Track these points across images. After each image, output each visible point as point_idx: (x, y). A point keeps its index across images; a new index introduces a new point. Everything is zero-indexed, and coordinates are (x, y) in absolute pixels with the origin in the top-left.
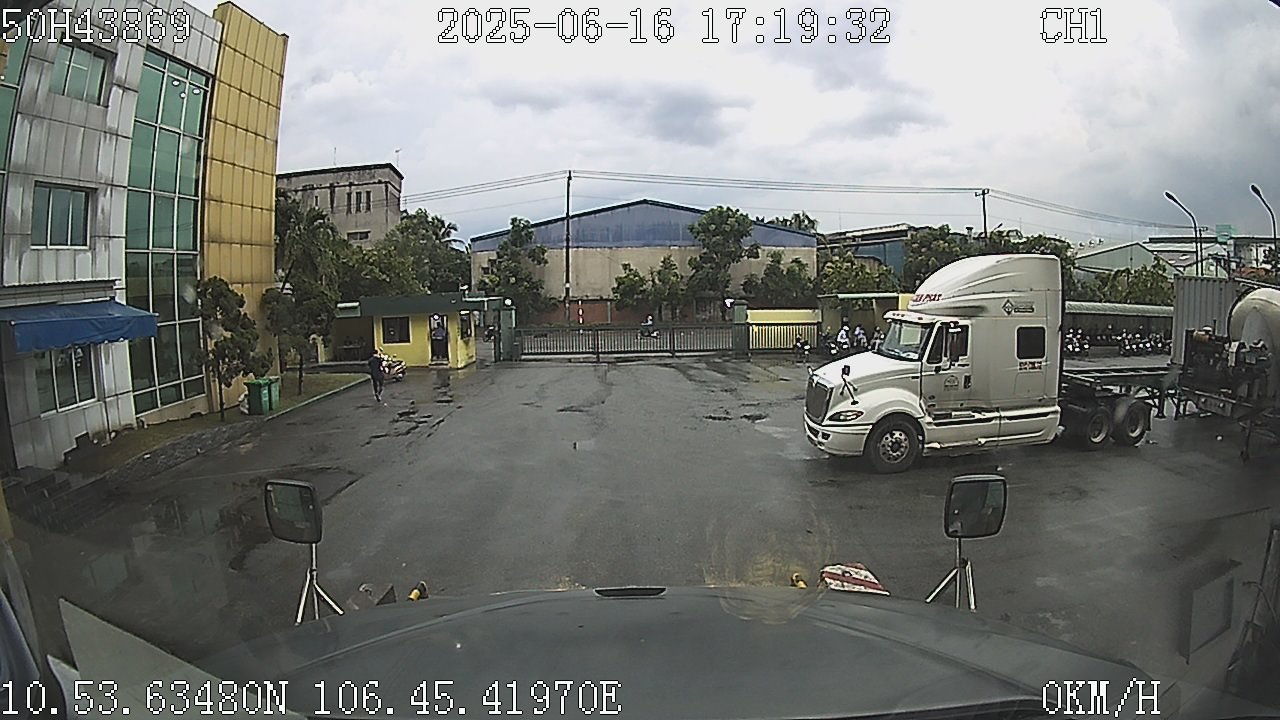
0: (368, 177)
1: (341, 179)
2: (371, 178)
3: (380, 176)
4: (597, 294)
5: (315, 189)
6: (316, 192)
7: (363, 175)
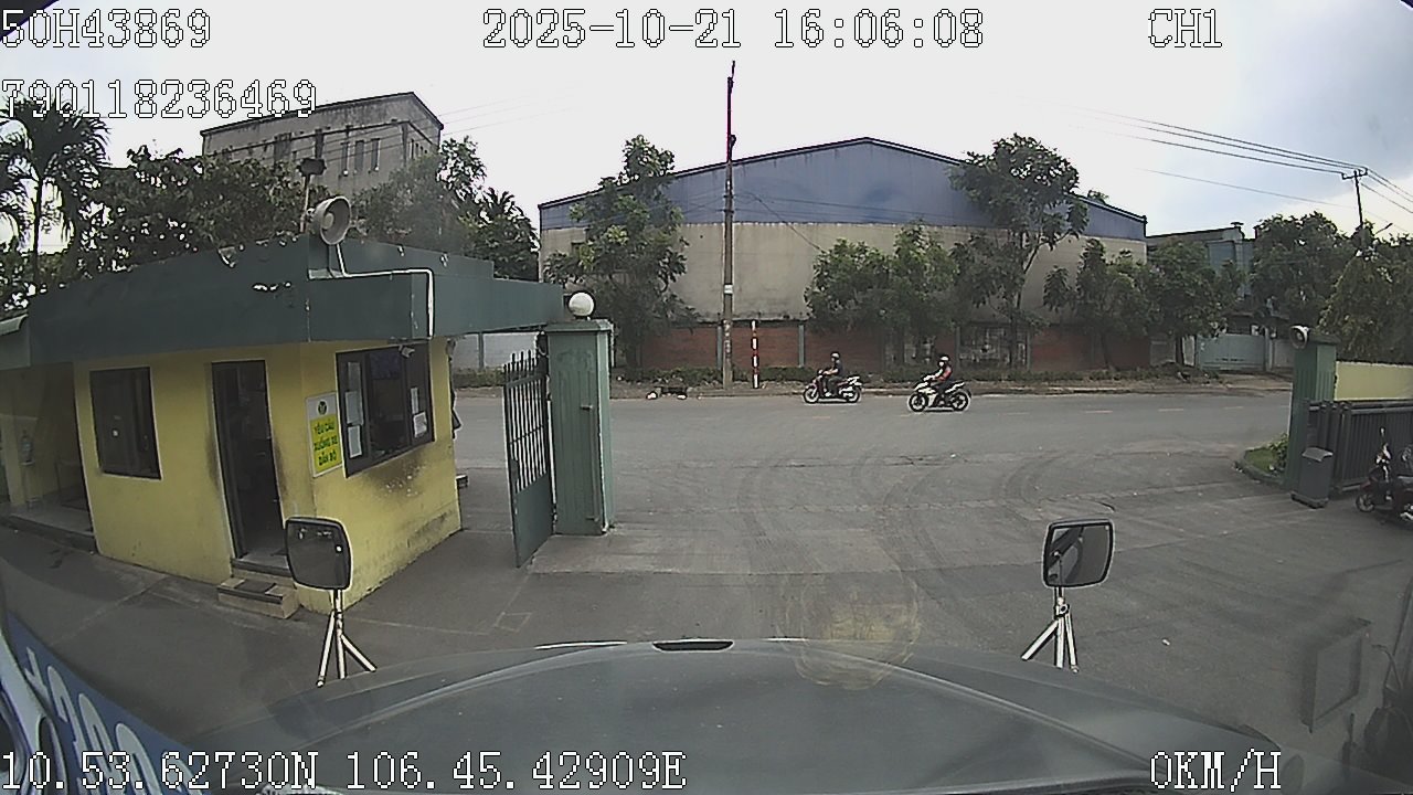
0: (376, 116)
1: (332, 122)
2: (380, 116)
3: (396, 114)
4: (780, 309)
5: (295, 139)
6: (295, 142)
7: (368, 111)
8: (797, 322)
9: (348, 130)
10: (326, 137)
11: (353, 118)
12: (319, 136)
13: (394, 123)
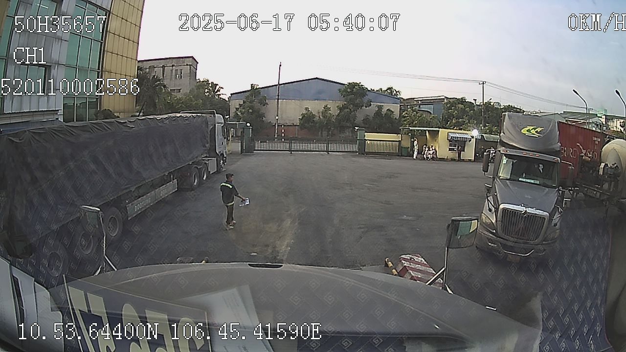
0: (181, 62)
1: (168, 63)
2: (183, 63)
3: (187, 62)
4: (292, 122)
5: (155, 68)
6: (155, 69)
7: (179, 61)
8: (296, 125)
9: (173, 66)
10: (166, 68)
11: (174, 62)
12: (163, 67)
13: (187, 65)
